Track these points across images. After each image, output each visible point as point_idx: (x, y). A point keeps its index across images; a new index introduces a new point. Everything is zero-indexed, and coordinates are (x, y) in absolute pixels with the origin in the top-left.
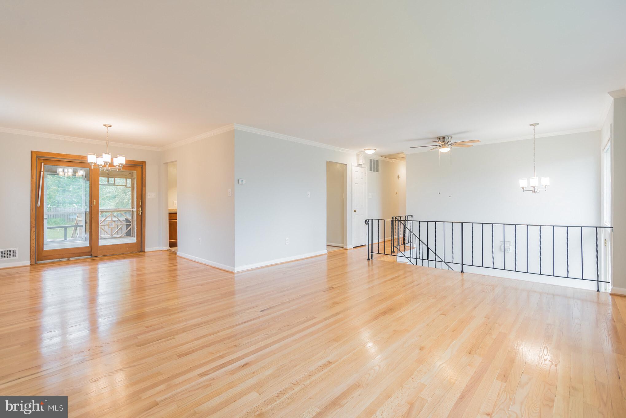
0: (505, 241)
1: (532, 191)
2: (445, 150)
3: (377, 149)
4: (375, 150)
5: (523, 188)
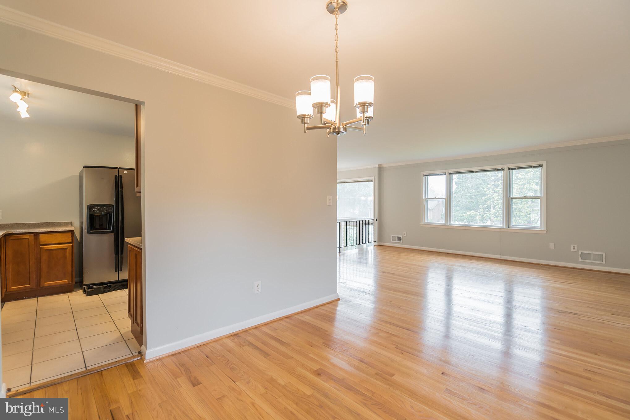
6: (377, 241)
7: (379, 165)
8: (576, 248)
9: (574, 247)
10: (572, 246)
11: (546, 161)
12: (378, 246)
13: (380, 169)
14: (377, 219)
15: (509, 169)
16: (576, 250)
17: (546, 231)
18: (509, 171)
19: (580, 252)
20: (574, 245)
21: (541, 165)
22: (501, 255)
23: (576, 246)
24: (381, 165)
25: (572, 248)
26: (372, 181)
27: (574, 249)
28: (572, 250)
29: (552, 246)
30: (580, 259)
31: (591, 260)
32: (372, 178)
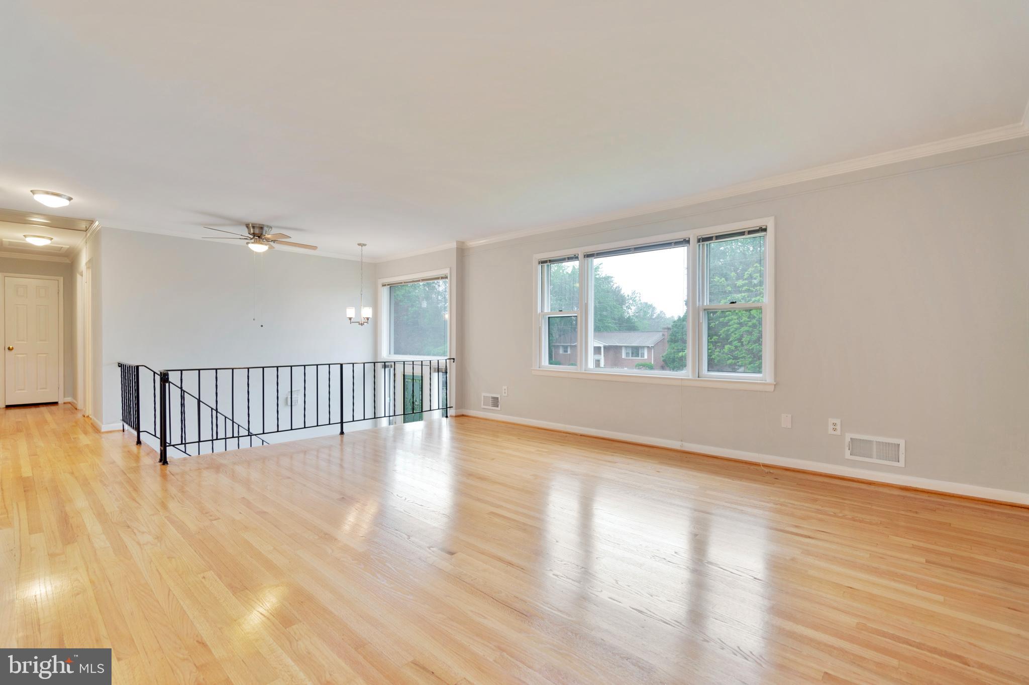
0: (293, 390)
1: (358, 323)
2: (258, 248)
3: (76, 199)
4: (70, 199)
5: (350, 319)
6: (454, 406)
7: (458, 242)
8: (838, 427)
9: (835, 424)
10: (831, 421)
11: (773, 217)
12: (457, 416)
13: (462, 252)
14: (454, 359)
15: (699, 241)
16: (838, 432)
17: (775, 385)
18: (699, 245)
19: (848, 437)
20: (835, 421)
21: (763, 227)
22: (682, 441)
23: (838, 421)
24: (463, 243)
25: (831, 427)
26: (446, 278)
27: (835, 430)
28: (831, 431)
29: (785, 421)
30: (847, 453)
31: (870, 456)
32: (446, 271)
